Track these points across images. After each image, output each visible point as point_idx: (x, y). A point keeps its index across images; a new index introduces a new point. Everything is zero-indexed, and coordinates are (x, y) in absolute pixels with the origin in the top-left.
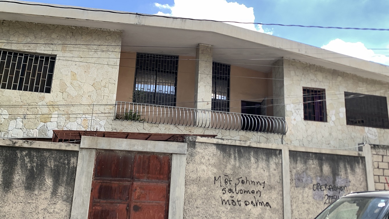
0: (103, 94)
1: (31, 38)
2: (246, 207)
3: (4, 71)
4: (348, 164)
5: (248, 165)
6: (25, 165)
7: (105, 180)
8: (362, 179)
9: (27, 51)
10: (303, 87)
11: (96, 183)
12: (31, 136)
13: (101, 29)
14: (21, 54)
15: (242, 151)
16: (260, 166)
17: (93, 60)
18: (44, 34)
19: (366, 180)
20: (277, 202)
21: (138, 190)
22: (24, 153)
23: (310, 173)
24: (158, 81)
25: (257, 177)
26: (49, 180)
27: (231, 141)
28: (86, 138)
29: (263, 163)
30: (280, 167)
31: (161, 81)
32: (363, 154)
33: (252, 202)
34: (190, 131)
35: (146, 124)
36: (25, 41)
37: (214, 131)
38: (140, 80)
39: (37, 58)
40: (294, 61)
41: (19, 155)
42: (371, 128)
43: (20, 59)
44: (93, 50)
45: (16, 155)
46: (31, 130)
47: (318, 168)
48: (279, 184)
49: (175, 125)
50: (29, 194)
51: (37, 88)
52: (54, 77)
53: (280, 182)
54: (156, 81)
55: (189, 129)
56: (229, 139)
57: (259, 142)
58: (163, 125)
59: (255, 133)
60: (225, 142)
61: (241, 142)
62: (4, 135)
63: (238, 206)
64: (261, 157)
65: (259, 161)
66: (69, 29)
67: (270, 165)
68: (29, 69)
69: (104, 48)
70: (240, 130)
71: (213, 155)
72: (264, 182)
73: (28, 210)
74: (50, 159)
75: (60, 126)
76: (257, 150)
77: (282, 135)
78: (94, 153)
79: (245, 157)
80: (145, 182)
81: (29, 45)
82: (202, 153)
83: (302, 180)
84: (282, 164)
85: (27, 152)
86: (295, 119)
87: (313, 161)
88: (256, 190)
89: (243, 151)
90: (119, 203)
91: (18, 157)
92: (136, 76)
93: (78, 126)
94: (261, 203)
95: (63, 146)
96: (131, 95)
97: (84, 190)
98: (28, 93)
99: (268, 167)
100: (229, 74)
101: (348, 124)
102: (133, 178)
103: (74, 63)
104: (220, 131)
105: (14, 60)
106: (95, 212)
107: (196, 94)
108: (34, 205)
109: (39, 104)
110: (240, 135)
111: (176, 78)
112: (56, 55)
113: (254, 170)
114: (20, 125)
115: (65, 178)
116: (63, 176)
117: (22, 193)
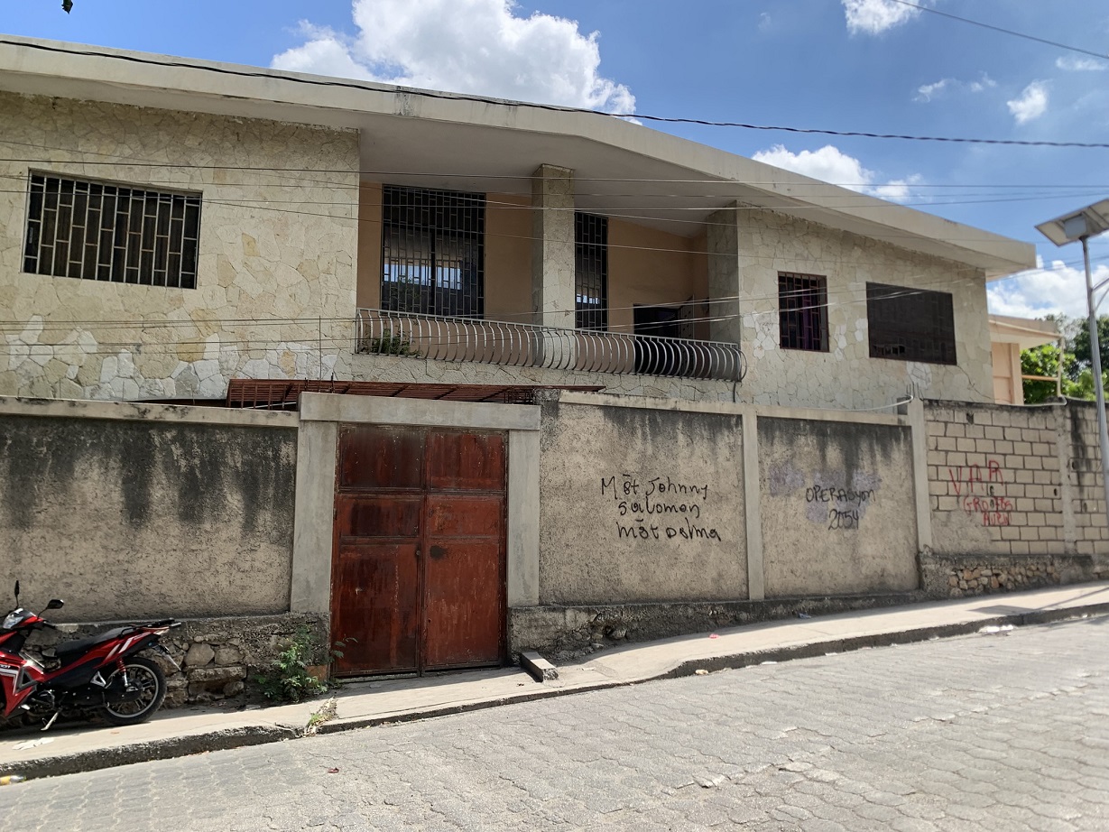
0: (324, 291)
1: (133, 146)
2: (669, 540)
3: (71, 231)
4: (877, 444)
5: (671, 450)
6: (173, 464)
7: (364, 492)
8: (904, 473)
9: (125, 180)
10: (779, 272)
11: (345, 500)
12: (158, 396)
13: (307, 125)
14: (110, 190)
15: (658, 420)
16: (698, 452)
18: (163, 137)
19: (913, 476)
20: (735, 528)
21: (439, 513)
22: (169, 436)
23: (802, 465)
24: (438, 257)
25: (692, 476)
26: (235, 497)
27: (635, 398)
28: (313, 398)
29: (702, 445)
30: (739, 452)
31: (446, 258)
32: (907, 420)
33: (682, 531)
34: (533, 377)
35: (431, 364)
36: (118, 154)
37: (586, 378)
38: (394, 254)
39: (151, 200)
40: (760, 210)
41: (157, 440)
42: (918, 364)
43: (110, 201)
45: (150, 439)
46: (158, 380)
47: (818, 453)
48: (736, 490)
49: (498, 364)
50: (191, 530)
51: (160, 276)
52: (201, 250)
53: (738, 486)
54: (433, 256)
55: (531, 375)
56: (629, 396)
58: (471, 365)
59: (676, 379)
60: (622, 402)
62: (93, 394)
63: (654, 539)
64: (699, 432)
65: (694, 442)
66: (226, 123)
67: (718, 451)
68: (135, 227)
71: (597, 432)
72: (707, 486)
73: (191, 566)
74: (231, 449)
75: (228, 369)
76: (690, 417)
77: (733, 384)
78: (333, 430)
79: (666, 434)
80: (452, 494)
82: (573, 428)
83: (784, 480)
84: (742, 446)
85: (174, 433)
86: (761, 347)
87: (806, 439)
88: (689, 503)
89: (661, 420)
90: (397, 542)
91: (156, 446)
92: (384, 245)
93: (271, 370)
94: (701, 532)
95: (261, 417)
96: (377, 292)
97: (317, 516)
98: (138, 288)
99: (713, 453)
101: (871, 355)
102: (425, 488)
103: (248, 212)
104: (600, 377)
105: (94, 204)
106: (346, 564)
107: (536, 289)
108: (206, 554)
109: (173, 316)
110: (645, 385)
111: (481, 249)
113: (685, 461)
114: (130, 368)
115: (271, 491)
116: (266, 488)
117: (175, 529)
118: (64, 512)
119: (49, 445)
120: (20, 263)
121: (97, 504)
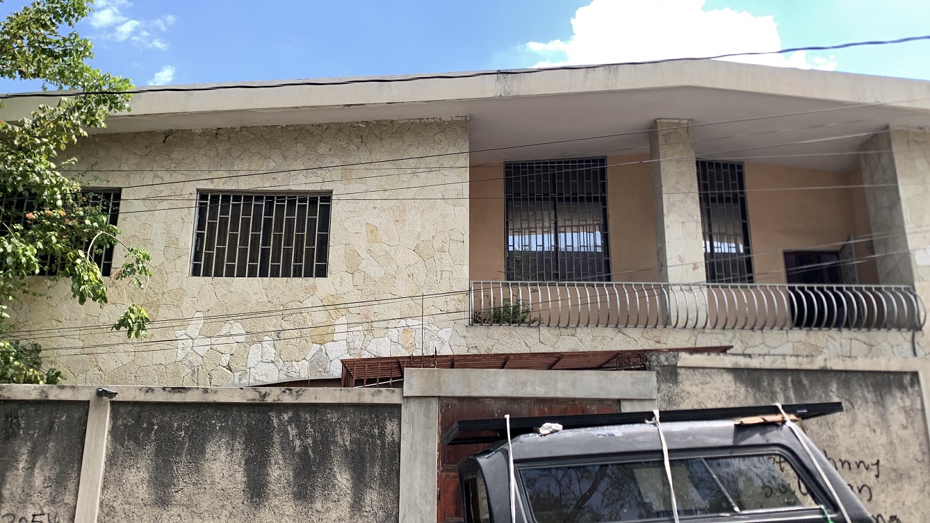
0: (439, 269)
1: (276, 159)
3: (228, 237)
6: (289, 444)
9: (270, 189)
11: (447, 480)
12: (295, 377)
13: (420, 119)
14: (259, 198)
15: (804, 382)
16: (862, 419)
17: (411, 193)
18: (301, 148)
20: (923, 513)
22: (286, 417)
24: (560, 224)
25: (856, 449)
26: (344, 476)
27: (772, 358)
28: (415, 374)
29: (867, 410)
30: (919, 418)
31: (568, 223)
34: (656, 339)
35: (544, 331)
36: (264, 168)
37: (721, 337)
38: (518, 226)
39: (292, 203)
40: (922, 131)
41: (275, 422)
43: (258, 207)
44: (409, 171)
45: (269, 422)
46: (294, 363)
48: (921, 465)
49: (616, 327)
50: (304, 510)
51: (298, 269)
52: (331, 242)
53: (923, 461)
54: (556, 224)
55: (655, 336)
56: (765, 355)
57: (850, 357)
58: (587, 330)
59: (834, 332)
60: (755, 363)
61: (800, 358)
62: (240, 380)
64: (860, 395)
65: (856, 407)
66: (352, 129)
67: (890, 417)
68: (278, 228)
69: (433, 162)
70: (791, 329)
71: (727, 399)
72: (878, 461)
74: (341, 428)
75: (354, 349)
76: (847, 377)
77: (910, 334)
78: (435, 406)
79: (816, 398)
81: (273, 175)
82: (697, 396)
84: (923, 410)
85: (290, 414)
88: (856, 482)
89: (807, 382)
91: (275, 427)
92: (507, 218)
93: (393, 347)
95: (367, 395)
96: (501, 264)
97: (421, 495)
98: (280, 281)
99: (883, 420)
100: (742, 186)
103: (371, 204)
104: (738, 334)
105: (246, 212)
107: (660, 245)
109: (308, 303)
110: (794, 340)
111: (605, 211)
112: (331, 192)
113: (846, 430)
114: (271, 353)
115: (377, 470)
116: (373, 466)
117: (289, 507)
118: (196, 491)
119: (187, 429)
120: (188, 268)
121: (224, 484)
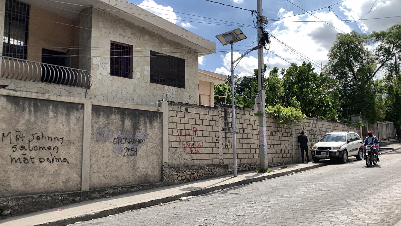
2: (40, 164)
4: (148, 119)
5: (45, 119)
8: (158, 132)
10: (111, 41)
15: (39, 104)
16: (60, 121)
19: (162, 133)
20: (76, 157)
23: (112, 127)
25: (56, 132)
27: (26, 93)
29: (62, 117)
30: (82, 121)
32: (162, 110)
33: (48, 159)
37: (4, 81)
40: (104, 11)
42: (170, 87)
47: (120, 122)
48: (79, 139)
53: (80, 137)
56: (23, 91)
57: (59, 96)
59: (56, 85)
60: (18, 94)
61: (39, 94)
63: (32, 164)
64: (61, 111)
65: (58, 116)
67: (71, 120)
70: (38, 82)
71: (2, 109)
72: (63, 137)
76: (56, 104)
77: (86, 89)
79: (42, 111)
83: (103, 134)
84: (83, 118)
86: (101, 74)
87: (115, 116)
88: (53, 145)
89: (40, 104)
94: (58, 160)
99: (68, 121)
100: (28, 14)
101: (151, 82)
104: (13, 81)
110: (39, 87)
113: (52, 125)
